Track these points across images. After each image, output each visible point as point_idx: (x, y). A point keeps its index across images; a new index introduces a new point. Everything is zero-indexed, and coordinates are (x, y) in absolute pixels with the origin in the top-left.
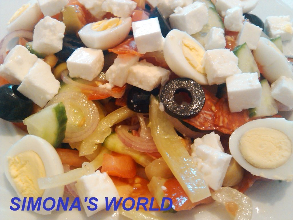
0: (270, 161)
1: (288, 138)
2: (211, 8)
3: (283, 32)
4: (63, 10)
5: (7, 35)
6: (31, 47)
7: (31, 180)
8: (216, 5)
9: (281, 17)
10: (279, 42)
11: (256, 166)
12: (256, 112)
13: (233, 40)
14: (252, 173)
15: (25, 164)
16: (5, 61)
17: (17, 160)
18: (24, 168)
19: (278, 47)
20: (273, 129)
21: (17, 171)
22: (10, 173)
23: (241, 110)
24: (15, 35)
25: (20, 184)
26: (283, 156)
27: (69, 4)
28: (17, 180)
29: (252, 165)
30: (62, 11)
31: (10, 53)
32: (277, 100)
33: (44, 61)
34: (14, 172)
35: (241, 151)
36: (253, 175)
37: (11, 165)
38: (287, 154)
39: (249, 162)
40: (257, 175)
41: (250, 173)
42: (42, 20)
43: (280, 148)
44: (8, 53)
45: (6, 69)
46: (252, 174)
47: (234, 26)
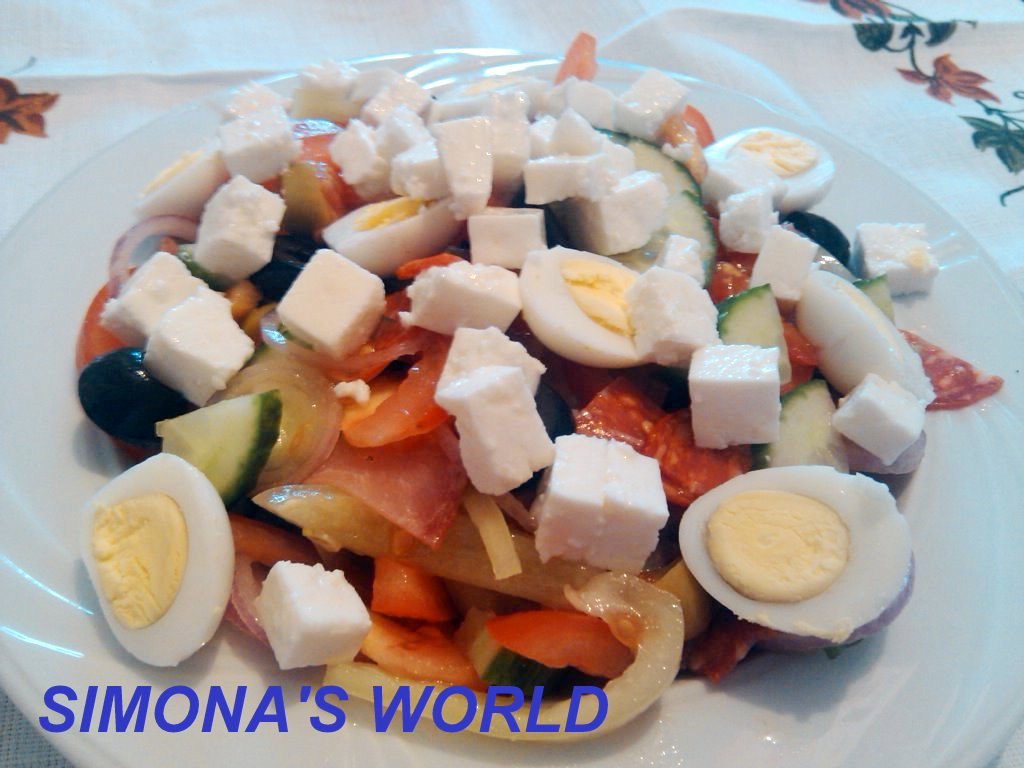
0: (788, 579)
1: (840, 519)
2: (687, 193)
3: (900, 266)
4: (286, 170)
5: (133, 228)
6: (191, 256)
7: (145, 570)
8: (703, 186)
9: (899, 225)
10: (883, 290)
11: (746, 591)
12: (768, 458)
13: (738, 274)
14: (735, 613)
15: (137, 528)
16: (122, 291)
17: (120, 515)
18: (134, 538)
19: (877, 303)
20: (801, 495)
21: (114, 543)
22: (93, 545)
23: (724, 446)
24: (153, 229)
25: (115, 576)
26: (823, 568)
27: (302, 158)
28: (109, 565)
29: (738, 590)
30: (282, 173)
31: (137, 274)
32: (850, 436)
33: (226, 297)
34: (104, 544)
35: (708, 550)
36: (740, 618)
37: (102, 526)
38: (833, 562)
39: (728, 583)
40: (751, 618)
41: (730, 612)
42: (225, 188)
43: (816, 546)
44: (132, 271)
45: (123, 310)
46: (737, 616)
47: (745, 239)
